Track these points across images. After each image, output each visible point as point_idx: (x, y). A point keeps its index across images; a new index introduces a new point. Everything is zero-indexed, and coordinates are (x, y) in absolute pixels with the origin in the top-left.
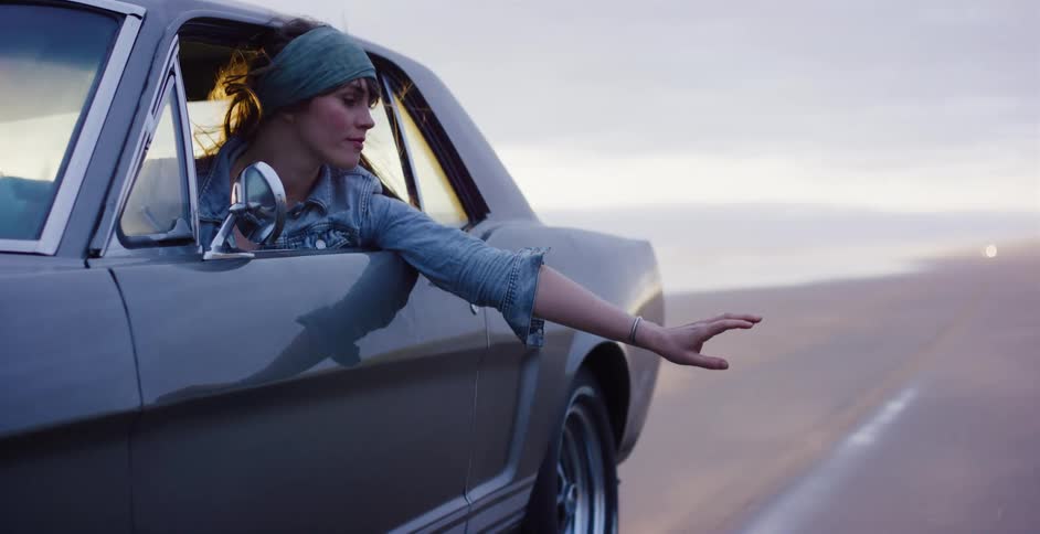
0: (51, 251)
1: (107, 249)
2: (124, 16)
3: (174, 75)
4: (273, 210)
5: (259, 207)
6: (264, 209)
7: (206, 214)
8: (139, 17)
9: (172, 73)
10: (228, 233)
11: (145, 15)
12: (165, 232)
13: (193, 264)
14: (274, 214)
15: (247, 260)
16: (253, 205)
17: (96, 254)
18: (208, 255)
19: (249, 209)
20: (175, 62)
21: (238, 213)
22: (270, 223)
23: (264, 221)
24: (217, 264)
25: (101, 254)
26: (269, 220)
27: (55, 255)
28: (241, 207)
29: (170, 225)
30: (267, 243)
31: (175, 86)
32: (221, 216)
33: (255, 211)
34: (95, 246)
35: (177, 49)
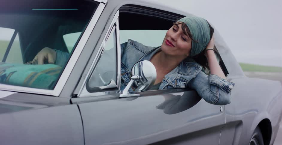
0: (57, 95)
1: (80, 94)
2: (99, 3)
8: (105, 4)
9: (115, 25)
11: (107, 3)
17: (76, 96)
21: (135, 79)
25: (78, 96)
27: (58, 96)
29: (108, 83)
31: (116, 29)
34: (75, 93)
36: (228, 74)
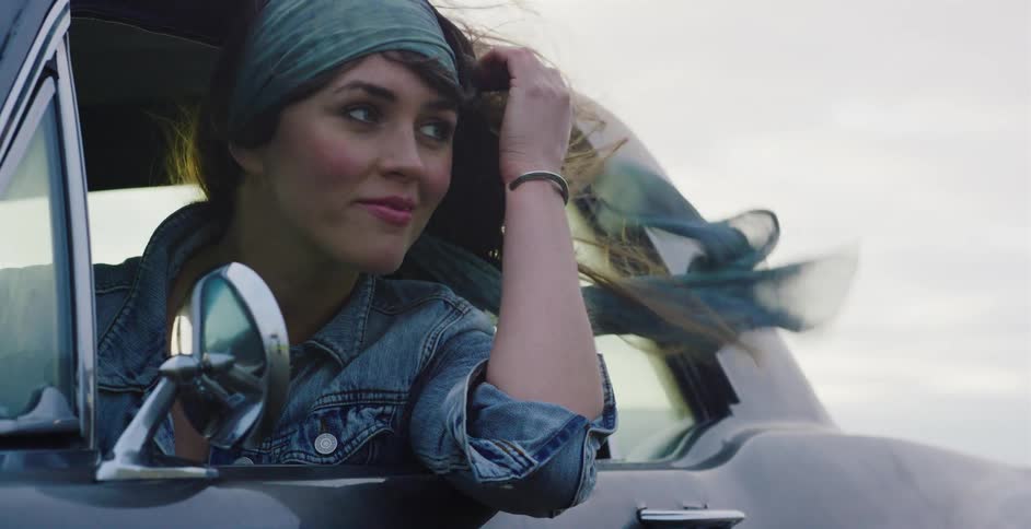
3: (56, 78)
4: (259, 373)
5: (229, 366)
6: (243, 370)
7: (110, 376)
9: (51, 71)
10: (158, 421)
12: (14, 418)
13: (74, 489)
14: (263, 382)
15: (197, 485)
16: (217, 359)
18: (106, 470)
19: (207, 369)
20: (59, 48)
21: (183, 377)
22: (254, 402)
23: (241, 397)
24: (130, 492)
26: (252, 394)
28: (192, 363)
29: (26, 402)
30: (246, 445)
31: (56, 99)
32: (142, 379)
33: (220, 373)
35: (66, 22)
36: (736, 400)
